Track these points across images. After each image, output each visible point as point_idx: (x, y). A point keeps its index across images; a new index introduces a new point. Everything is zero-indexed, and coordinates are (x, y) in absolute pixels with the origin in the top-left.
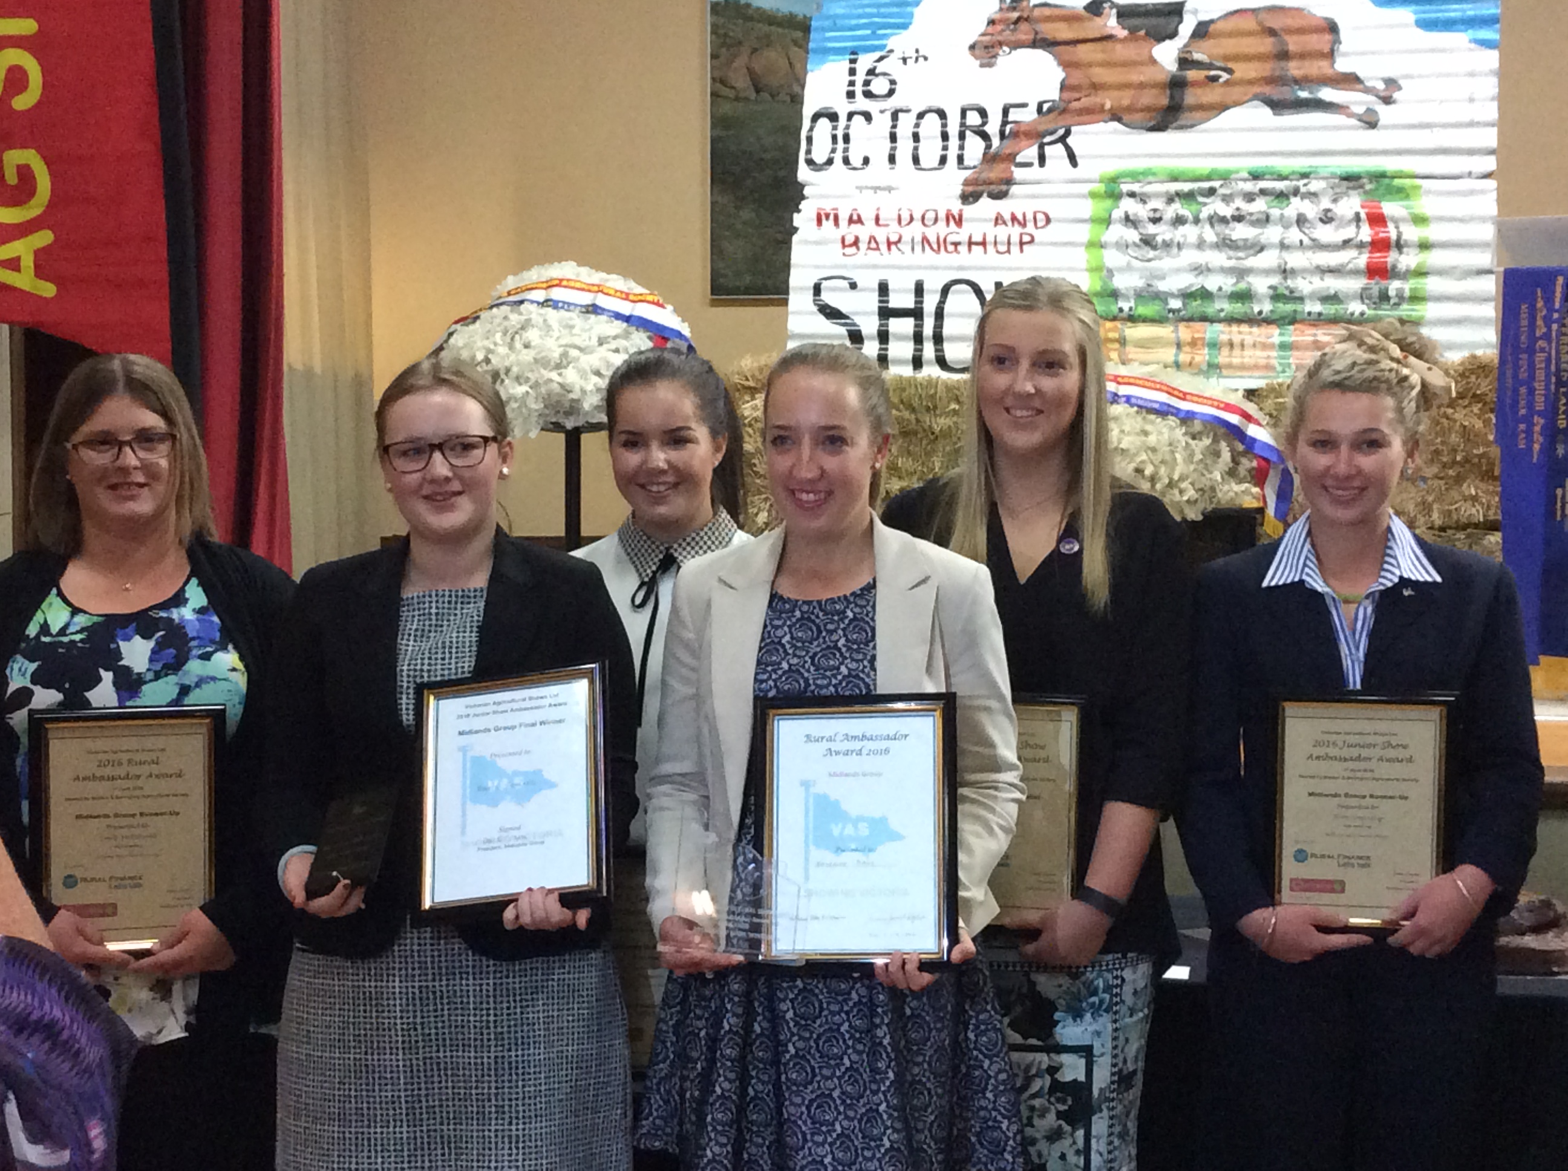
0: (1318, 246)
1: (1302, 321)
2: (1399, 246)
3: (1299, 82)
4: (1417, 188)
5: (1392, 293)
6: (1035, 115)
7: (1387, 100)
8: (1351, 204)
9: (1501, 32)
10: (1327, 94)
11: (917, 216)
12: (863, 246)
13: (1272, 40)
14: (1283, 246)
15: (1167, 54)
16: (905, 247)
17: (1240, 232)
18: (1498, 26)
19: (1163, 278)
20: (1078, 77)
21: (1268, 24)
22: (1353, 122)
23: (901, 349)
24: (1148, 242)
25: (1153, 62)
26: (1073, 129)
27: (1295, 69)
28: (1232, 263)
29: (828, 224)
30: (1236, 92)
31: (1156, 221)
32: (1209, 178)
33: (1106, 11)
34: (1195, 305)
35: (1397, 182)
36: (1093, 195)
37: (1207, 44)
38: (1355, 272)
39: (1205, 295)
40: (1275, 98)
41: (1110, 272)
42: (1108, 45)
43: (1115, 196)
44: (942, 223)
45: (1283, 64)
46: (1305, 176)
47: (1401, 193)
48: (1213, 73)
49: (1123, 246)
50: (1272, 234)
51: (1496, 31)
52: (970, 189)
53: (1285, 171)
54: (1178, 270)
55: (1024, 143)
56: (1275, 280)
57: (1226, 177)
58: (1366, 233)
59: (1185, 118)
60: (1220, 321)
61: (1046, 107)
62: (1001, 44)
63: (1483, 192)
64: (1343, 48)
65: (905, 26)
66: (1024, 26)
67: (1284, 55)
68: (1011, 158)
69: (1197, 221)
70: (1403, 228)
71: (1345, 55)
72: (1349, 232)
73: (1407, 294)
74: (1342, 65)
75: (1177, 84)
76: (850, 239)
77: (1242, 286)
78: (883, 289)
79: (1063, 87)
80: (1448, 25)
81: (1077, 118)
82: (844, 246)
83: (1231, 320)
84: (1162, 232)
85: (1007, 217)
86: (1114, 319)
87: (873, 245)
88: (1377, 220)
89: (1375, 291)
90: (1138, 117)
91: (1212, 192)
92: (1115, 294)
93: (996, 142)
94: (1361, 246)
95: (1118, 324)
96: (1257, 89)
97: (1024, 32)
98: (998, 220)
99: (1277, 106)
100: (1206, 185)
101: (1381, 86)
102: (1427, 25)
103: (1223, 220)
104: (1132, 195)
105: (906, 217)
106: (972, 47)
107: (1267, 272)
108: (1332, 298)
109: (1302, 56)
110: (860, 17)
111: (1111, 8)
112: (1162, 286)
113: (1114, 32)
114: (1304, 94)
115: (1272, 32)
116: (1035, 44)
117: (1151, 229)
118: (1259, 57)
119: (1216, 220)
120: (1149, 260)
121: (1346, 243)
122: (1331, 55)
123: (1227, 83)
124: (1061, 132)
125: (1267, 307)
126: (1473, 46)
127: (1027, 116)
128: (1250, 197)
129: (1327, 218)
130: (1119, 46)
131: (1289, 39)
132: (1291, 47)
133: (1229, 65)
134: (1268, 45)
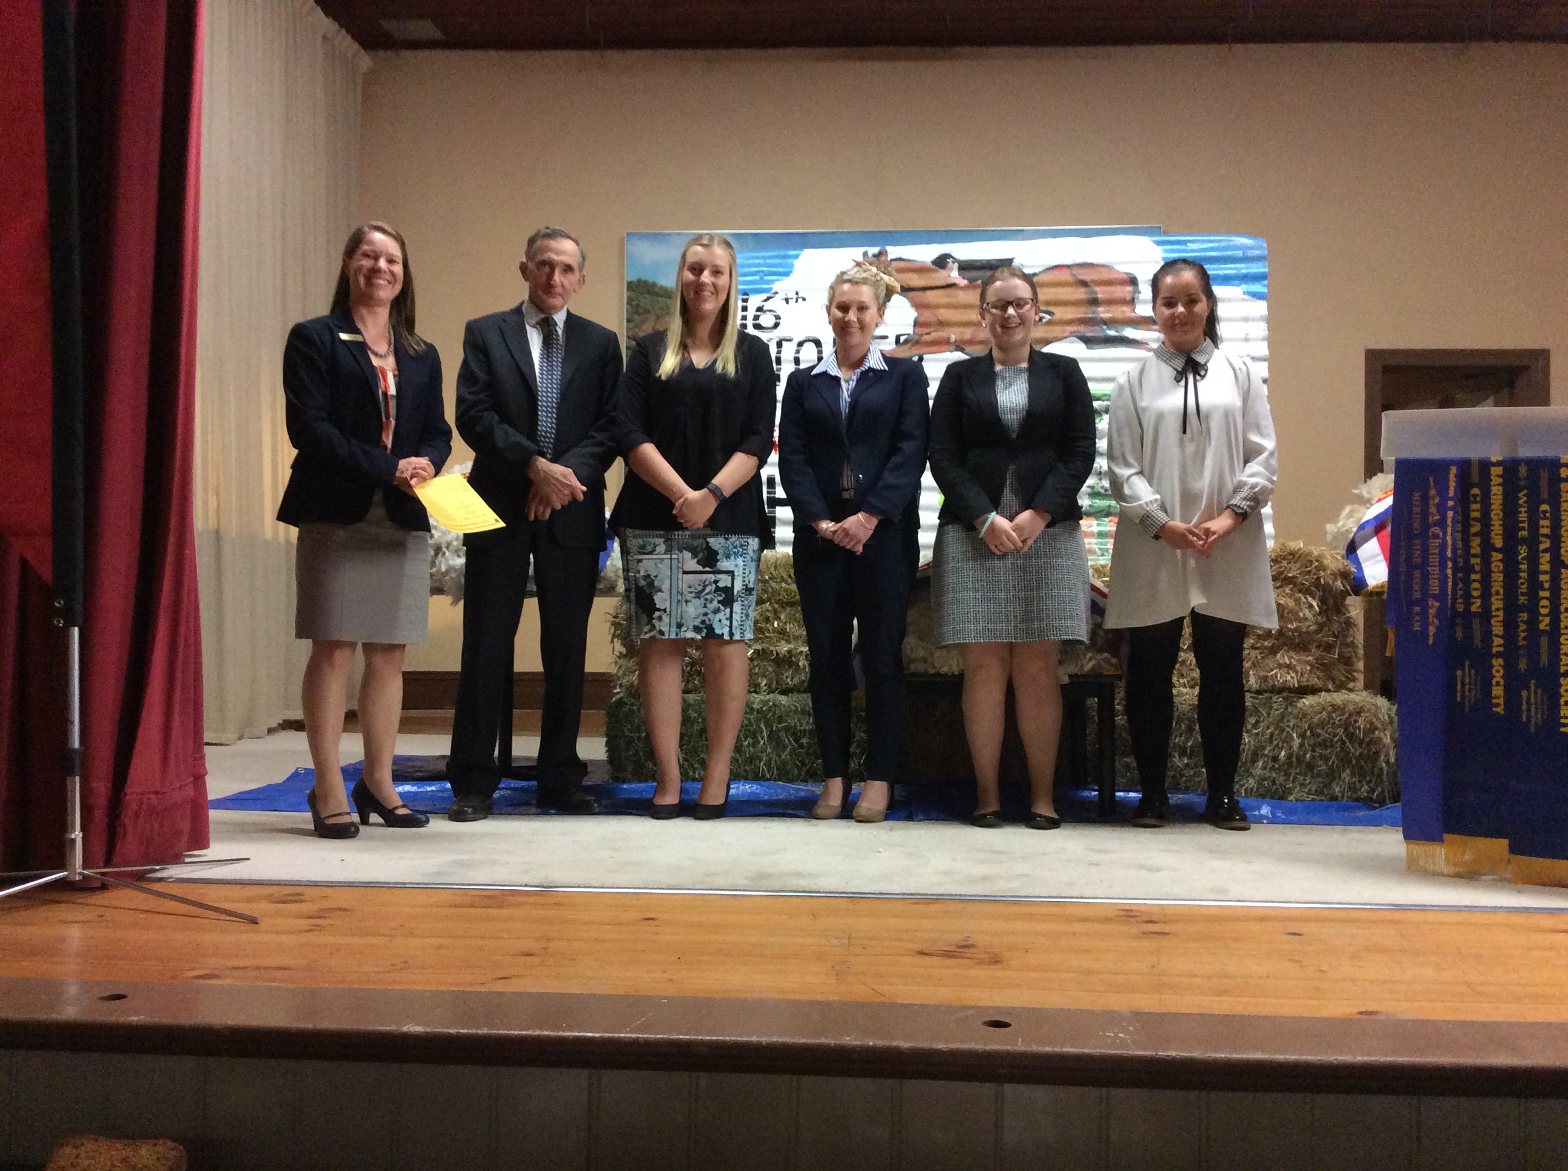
3: (1106, 322)
6: (894, 346)
9: (1268, 286)
10: (1130, 332)
13: (1083, 290)
18: (1266, 282)
20: (927, 316)
21: (1082, 277)
23: (784, 533)
26: (925, 356)
27: (1103, 313)
30: (1057, 331)
33: (950, 264)
40: (1089, 334)
42: (949, 291)
45: (1094, 308)
51: (1265, 286)
61: (902, 339)
64: (1142, 296)
65: (787, 274)
67: (1094, 302)
71: (1144, 302)
79: (916, 324)
80: (1226, 280)
81: (927, 349)
90: (978, 347)
96: (1073, 328)
99: (1089, 341)
109: (1110, 302)
110: (751, 266)
111: (953, 263)
113: (956, 281)
114: (1112, 333)
115: (1084, 284)
118: (1075, 303)
122: (1131, 302)
123: (1049, 323)
126: (1246, 297)
130: (961, 293)
131: (1098, 289)
132: (1099, 296)
133: (1051, 309)
134: (1081, 294)
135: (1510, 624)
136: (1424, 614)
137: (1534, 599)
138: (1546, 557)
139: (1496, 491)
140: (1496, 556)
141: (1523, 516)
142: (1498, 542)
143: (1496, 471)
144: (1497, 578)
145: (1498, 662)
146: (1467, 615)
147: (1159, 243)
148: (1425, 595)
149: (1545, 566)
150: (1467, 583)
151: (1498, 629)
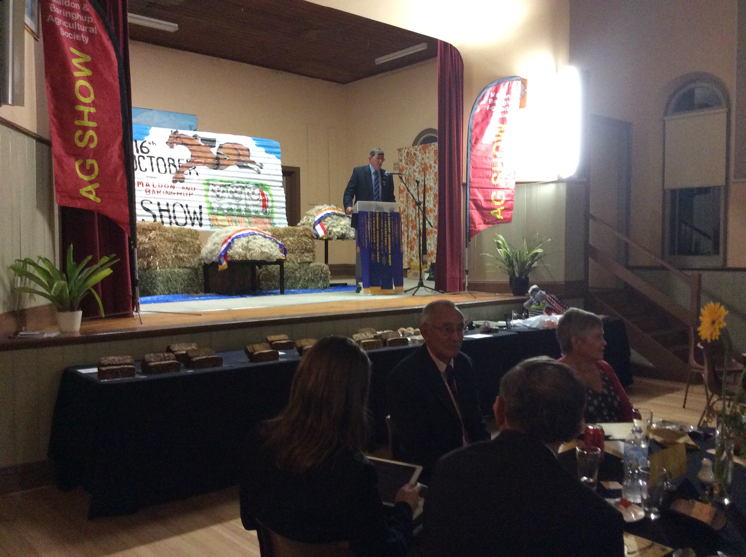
0: (253, 200)
1: (251, 217)
2: (268, 201)
3: (244, 161)
4: (269, 188)
5: (268, 211)
6: (186, 162)
7: (261, 168)
8: (257, 191)
9: (281, 156)
10: (249, 165)
11: (163, 185)
12: (151, 192)
13: (236, 151)
14: (246, 199)
15: (214, 151)
16: (162, 193)
17: (237, 195)
18: (280, 154)
19: (222, 205)
20: (194, 154)
21: (235, 147)
22: (256, 172)
23: (166, 220)
24: (218, 196)
25: (211, 153)
26: (196, 167)
27: (242, 158)
28: (236, 202)
29: (141, 186)
30: (230, 162)
31: (219, 191)
32: (228, 182)
33: (198, 138)
34: (230, 212)
35: (266, 186)
36: (204, 184)
37: (222, 150)
38: (260, 206)
39: (231, 210)
40: (240, 165)
41: (211, 203)
42: (200, 147)
43: (208, 184)
44: (169, 188)
45: (239, 157)
46: (248, 183)
47: (266, 189)
48: (225, 157)
49: (212, 197)
50: (243, 196)
52: (175, 179)
53: (244, 182)
54: (225, 203)
55: (185, 169)
56: (245, 207)
57: (231, 182)
58: (261, 198)
59: (221, 167)
60: (235, 216)
61: (189, 160)
62: (174, 143)
63: (281, 190)
64: (251, 155)
65: (148, 135)
66: (178, 139)
67: (239, 155)
68: (183, 172)
69: (227, 192)
70: (268, 197)
71: (252, 156)
72: (257, 197)
73: (270, 212)
74: (251, 159)
75: (217, 158)
76: (148, 190)
77: (239, 208)
78: (159, 204)
79: (192, 156)
80: (271, 153)
81: (197, 164)
82: (146, 192)
83: (238, 216)
84: (221, 194)
85: (185, 188)
86: (214, 214)
87: (154, 192)
88: (263, 195)
89: (265, 211)
90: (210, 165)
91: (229, 185)
92: (212, 208)
93: (178, 168)
94: (261, 200)
95: (215, 216)
96: (235, 162)
97: (179, 141)
98: (183, 188)
99: (240, 166)
100: (228, 184)
101: (260, 165)
102: (267, 152)
103: (233, 192)
104: (212, 184)
105: (160, 185)
106: (167, 143)
107: (243, 205)
108: (256, 212)
109: (243, 155)
112: (223, 207)
113: (201, 144)
114: (245, 165)
115: (236, 149)
116: (182, 144)
117: (218, 193)
118: (235, 155)
119: (231, 192)
120: (219, 201)
121: (258, 200)
122: (249, 156)
123: (229, 160)
124: (194, 167)
125: (244, 213)
126: (275, 158)
127: (184, 162)
128: (237, 187)
129: (253, 194)
130: (202, 147)
131: (240, 151)
132: (241, 153)
133: (228, 156)
134: (235, 152)
135: (380, 244)
136: (365, 242)
137: (384, 240)
138: (386, 232)
139: (377, 218)
140: (378, 231)
141: (382, 223)
142: (378, 228)
143: (377, 214)
144: (378, 235)
145: (378, 252)
146: (373, 242)
147: (254, 140)
148: (365, 238)
149: (386, 233)
150: (373, 237)
151: (378, 245)
